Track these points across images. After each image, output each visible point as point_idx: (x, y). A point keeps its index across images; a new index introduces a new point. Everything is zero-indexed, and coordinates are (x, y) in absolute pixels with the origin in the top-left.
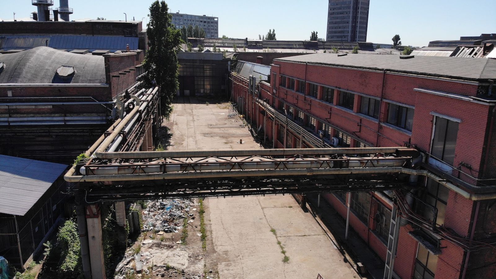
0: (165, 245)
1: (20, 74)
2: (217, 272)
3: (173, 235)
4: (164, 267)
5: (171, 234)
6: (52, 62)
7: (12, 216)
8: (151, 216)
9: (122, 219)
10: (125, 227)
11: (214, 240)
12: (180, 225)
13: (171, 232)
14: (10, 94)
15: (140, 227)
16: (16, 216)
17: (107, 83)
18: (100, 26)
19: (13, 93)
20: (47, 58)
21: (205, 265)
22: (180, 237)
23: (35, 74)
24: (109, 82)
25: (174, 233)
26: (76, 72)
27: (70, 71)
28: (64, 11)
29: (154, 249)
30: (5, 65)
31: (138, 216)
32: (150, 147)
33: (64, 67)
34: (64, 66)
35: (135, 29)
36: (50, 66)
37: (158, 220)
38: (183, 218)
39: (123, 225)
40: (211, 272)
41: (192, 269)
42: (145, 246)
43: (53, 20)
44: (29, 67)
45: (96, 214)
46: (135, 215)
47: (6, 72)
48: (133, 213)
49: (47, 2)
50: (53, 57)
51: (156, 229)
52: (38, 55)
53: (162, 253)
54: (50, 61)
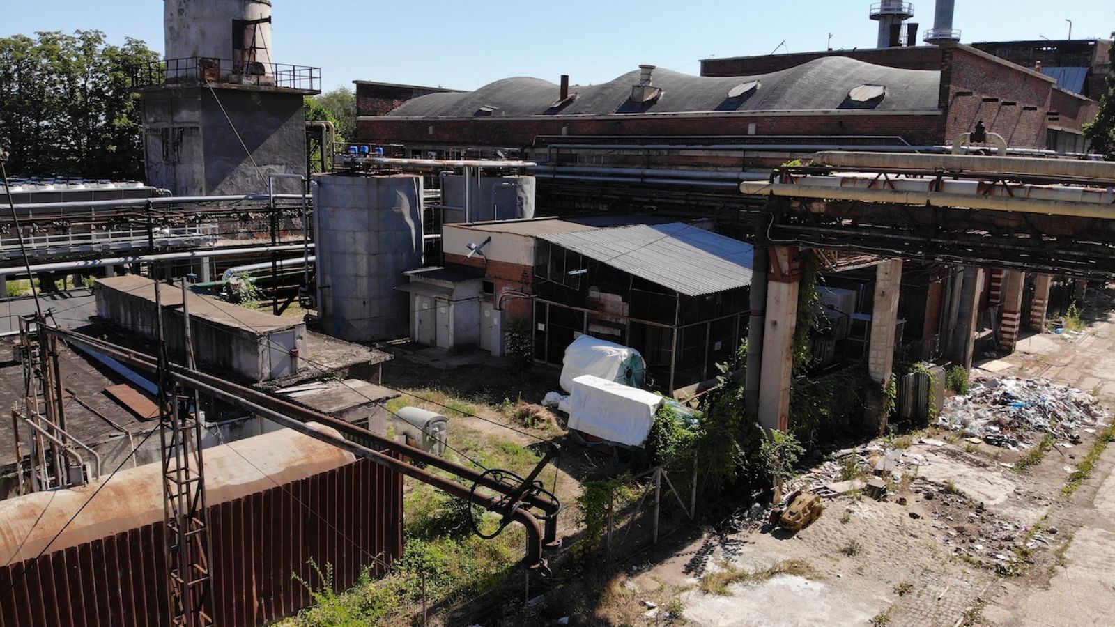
0: (967, 459)
1: (779, 96)
2: (1070, 539)
3: (1002, 452)
4: (942, 486)
5: (997, 449)
6: (846, 80)
7: (673, 292)
8: (969, 408)
9: (881, 367)
10: (885, 386)
11: (1102, 489)
12: (1030, 441)
13: (999, 445)
14: (752, 129)
15: (928, 413)
16: (682, 295)
17: (940, 107)
18: (1005, 51)
19: (757, 128)
20: (839, 72)
21: (1046, 517)
22: (1016, 459)
23: (807, 99)
24: (943, 105)
25: (1006, 450)
26: (887, 94)
27: (875, 92)
28: (941, 35)
29: (939, 456)
30: (759, 85)
31: (929, 386)
32: (1041, 299)
33: (868, 87)
34: (866, 85)
35: (1088, 55)
36: (840, 86)
37: (980, 418)
38: (1046, 431)
39: (880, 381)
40: (1053, 532)
41: (1009, 511)
42: (923, 446)
43: (905, 46)
44: (799, 86)
45: (787, 273)
46: (923, 381)
47: (758, 96)
48: (917, 375)
49: (901, 10)
50: (852, 71)
51: (968, 430)
52: (825, 66)
53: (952, 467)
54: (844, 77)
